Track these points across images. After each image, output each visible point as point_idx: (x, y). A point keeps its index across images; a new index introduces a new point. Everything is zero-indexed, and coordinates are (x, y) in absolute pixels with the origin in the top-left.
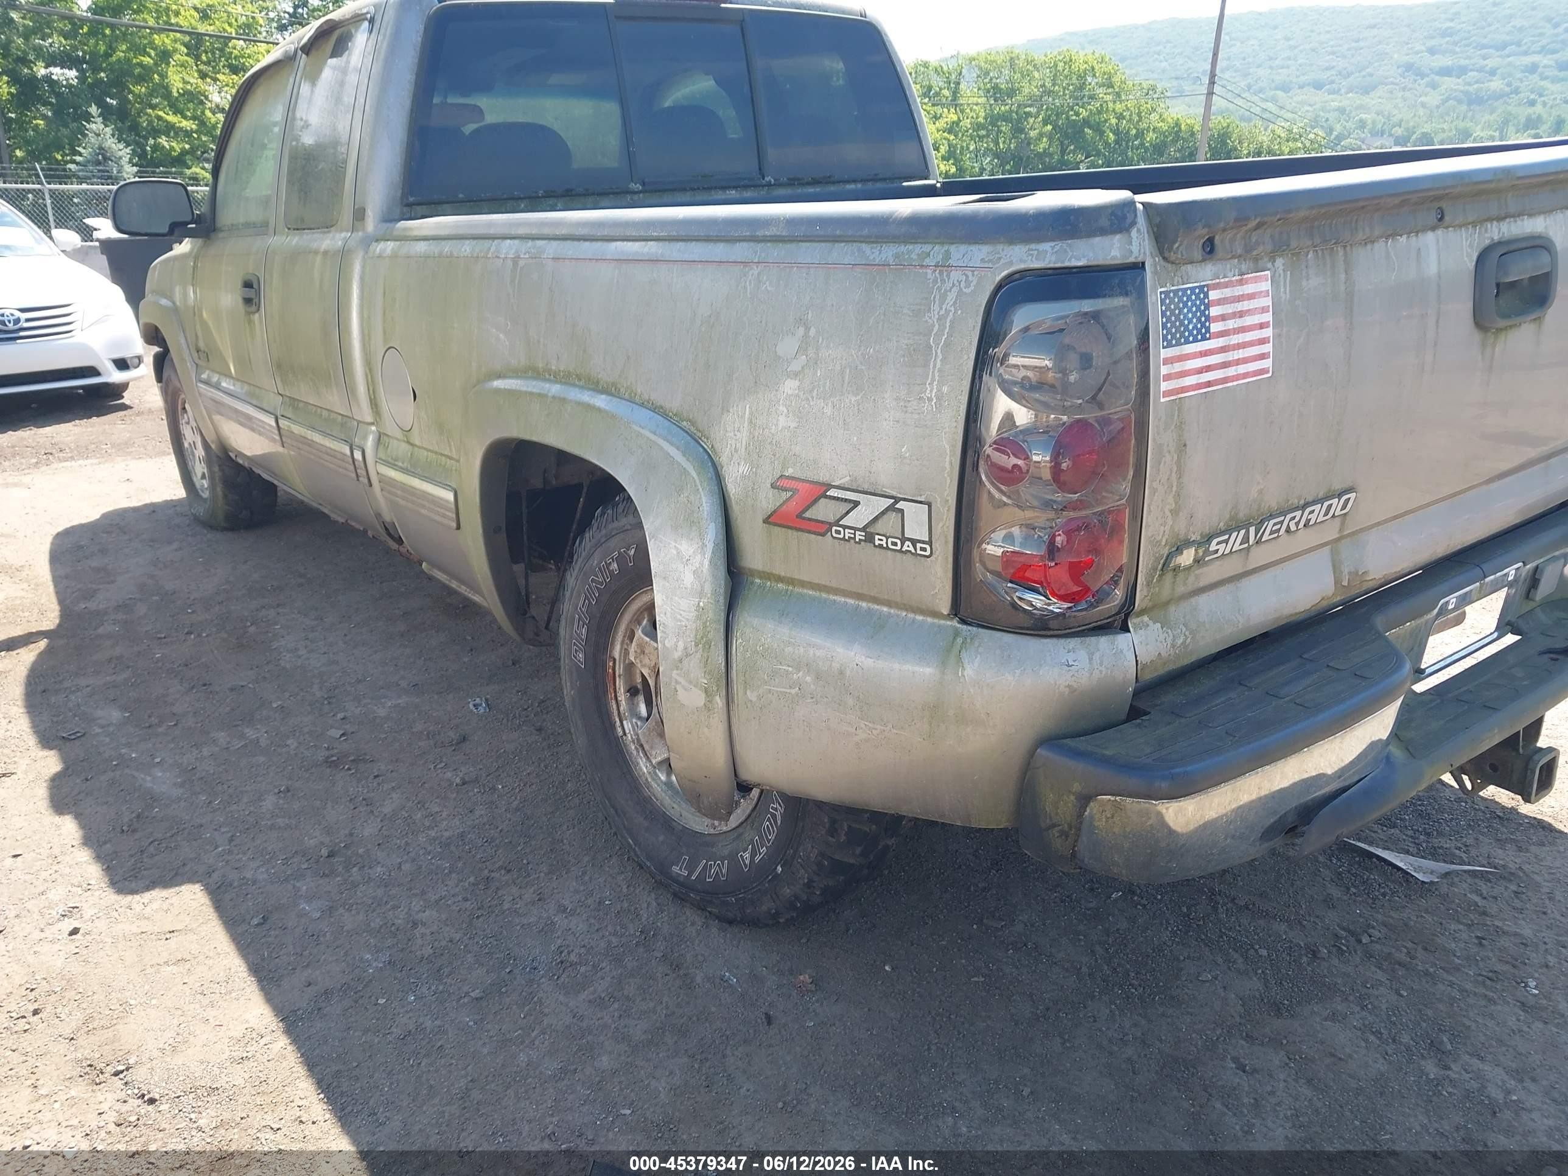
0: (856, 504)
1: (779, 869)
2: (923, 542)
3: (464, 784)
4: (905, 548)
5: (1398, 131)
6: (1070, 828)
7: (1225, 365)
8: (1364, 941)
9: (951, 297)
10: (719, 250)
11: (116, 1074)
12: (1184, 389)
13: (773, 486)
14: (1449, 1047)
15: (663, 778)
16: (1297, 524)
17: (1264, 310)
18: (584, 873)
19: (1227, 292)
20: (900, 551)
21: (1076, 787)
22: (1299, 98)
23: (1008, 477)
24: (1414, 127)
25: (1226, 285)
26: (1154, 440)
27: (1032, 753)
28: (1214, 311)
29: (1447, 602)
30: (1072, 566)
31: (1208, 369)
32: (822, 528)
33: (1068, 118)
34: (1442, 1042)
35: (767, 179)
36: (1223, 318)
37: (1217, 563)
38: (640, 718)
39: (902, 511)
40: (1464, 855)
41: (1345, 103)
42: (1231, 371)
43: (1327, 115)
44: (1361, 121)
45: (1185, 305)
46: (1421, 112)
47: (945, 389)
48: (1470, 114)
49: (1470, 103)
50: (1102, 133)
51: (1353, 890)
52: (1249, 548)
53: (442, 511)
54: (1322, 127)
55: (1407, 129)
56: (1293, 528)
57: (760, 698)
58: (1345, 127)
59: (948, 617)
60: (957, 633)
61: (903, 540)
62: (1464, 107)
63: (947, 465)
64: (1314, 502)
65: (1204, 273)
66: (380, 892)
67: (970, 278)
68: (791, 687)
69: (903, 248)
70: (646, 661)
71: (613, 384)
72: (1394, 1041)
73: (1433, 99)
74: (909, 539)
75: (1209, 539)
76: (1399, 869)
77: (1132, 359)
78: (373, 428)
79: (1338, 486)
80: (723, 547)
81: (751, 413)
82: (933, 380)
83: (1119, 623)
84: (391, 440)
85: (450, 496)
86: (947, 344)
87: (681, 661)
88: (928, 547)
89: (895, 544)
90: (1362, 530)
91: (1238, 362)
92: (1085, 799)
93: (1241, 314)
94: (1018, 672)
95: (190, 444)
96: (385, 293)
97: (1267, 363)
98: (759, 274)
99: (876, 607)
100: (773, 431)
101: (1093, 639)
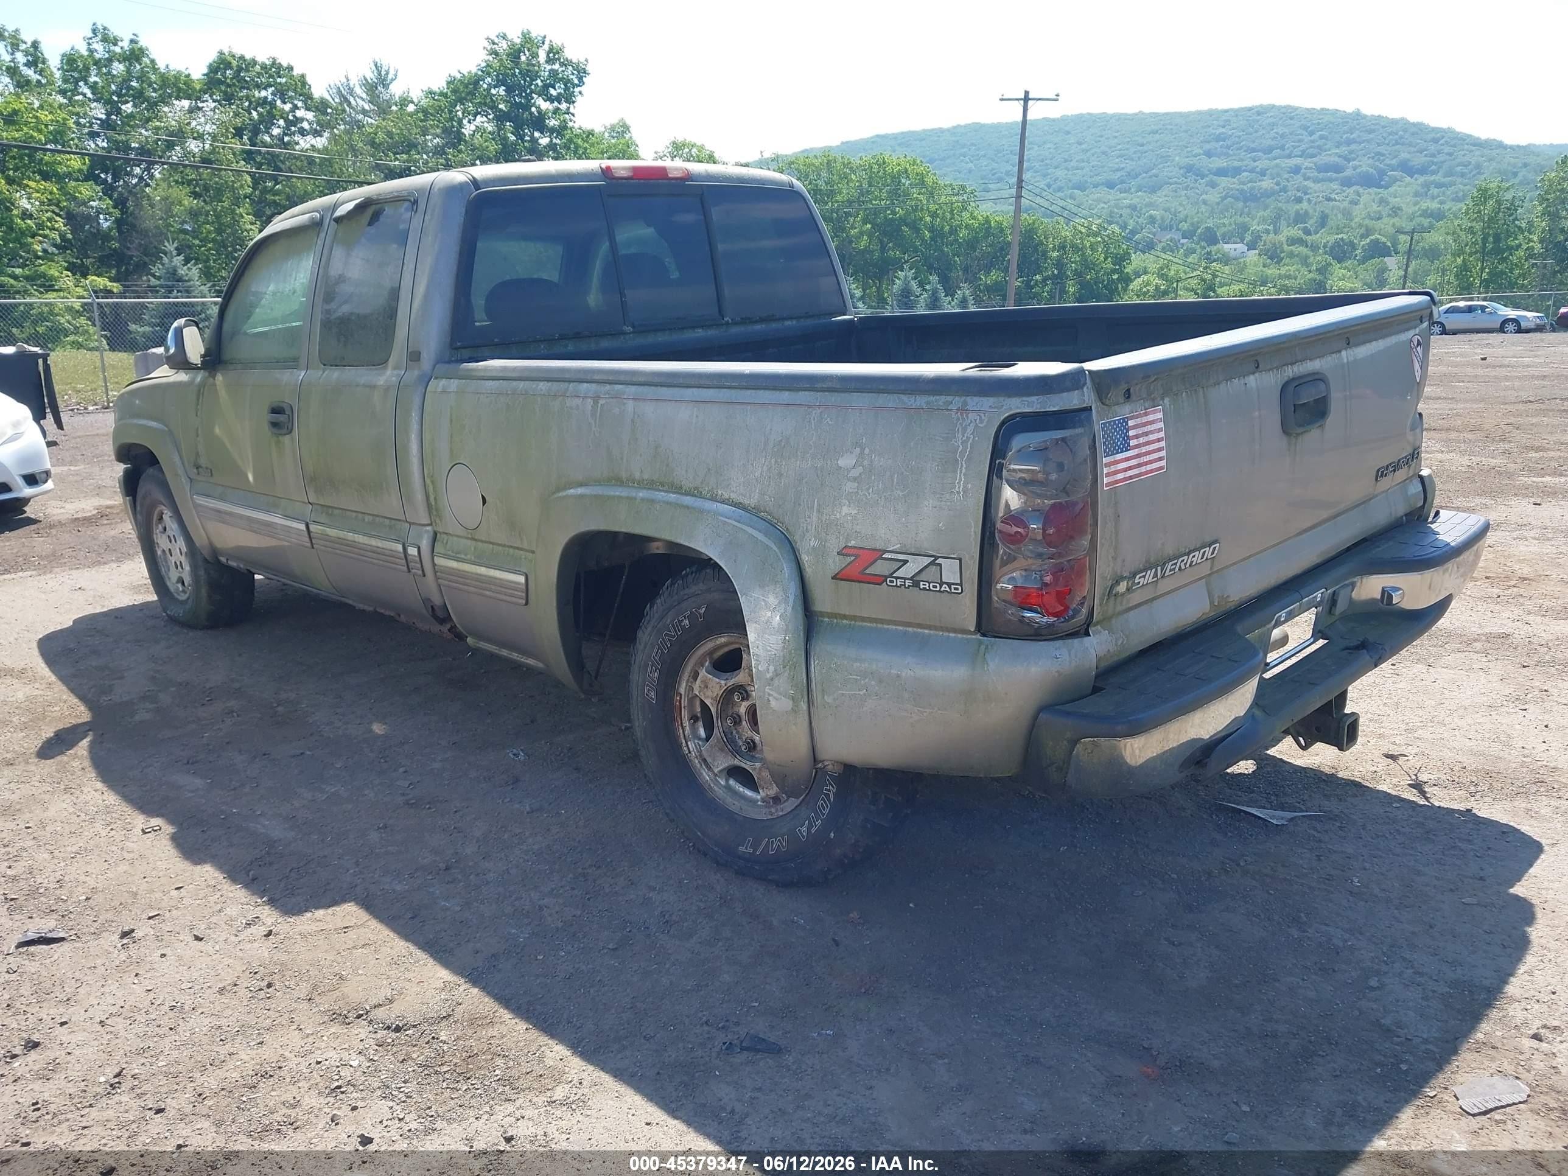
0: (906, 562)
1: (832, 835)
2: (956, 584)
3: (533, 812)
4: (943, 589)
5: (1184, 226)
6: (1064, 763)
7: (1139, 466)
8: (1242, 864)
9: (970, 430)
10: (785, 396)
11: (360, 1016)
12: (1117, 482)
13: (838, 554)
14: (1305, 919)
15: (723, 783)
16: (1185, 564)
17: (1160, 430)
18: (658, 864)
19: (1139, 421)
20: (939, 591)
21: (1068, 735)
22: (1096, 196)
23: (1015, 540)
24: (1198, 223)
25: (1138, 417)
26: (1102, 513)
27: (1035, 717)
28: (1131, 433)
29: (1280, 616)
30: (1058, 593)
31: (1130, 468)
32: (879, 580)
33: (885, 217)
34: (1300, 917)
35: (726, 319)
36: (1137, 437)
37: (1139, 591)
38: (700, 739)
39: (940, 565)
40: (1302, 807)
41: (1135, 201)
42: (1143, 469)
43: (1120, 212)
44: (1151, 216)
45: (1115, 431)
46: (1203, 208)
47: (969, 486)
48: (1246, 210)
49: (1246, 200)
50: (917, 230)
51: (1230, 834)
52: (1156, 581)
53: (511, 591)
54: (1117, 223)
55: (1192, 224)
56: (1183, 567)
57: (834, 700)
58: (1137, 222)
59: (974, 633)
60: (980, 643)
61: (941, 584)
62: (1241, 204)
63: (972, 533)
64: (1194, 550)
65: (1125, 410)
66: (501, 889)
67: (983, 417)
68: (859, 690)
69: (932, 398)
70: (709, 693)
71: (696, 488)
72: (1269, 919)
73: (1213, 197)
74: (946, 583)
75: (1134, 576)
76: (1260, 818)
77: (1087, 463)
78: (429, 528)
79: (1208, 539)
80: (800, 597)
81: (819, 505)
82: (960, 480)
83: (1084, 631)
84: (451, 538)
85: (521, 579)
86: (969, 459)
87: (772, 679)
88: (960, 587)
89: (935, 587)
90: (1227, 567)
91: (1147, 463)
92: (1075, 742)
93: (1147, 434)
94: (1025, 664)
95: (164, 551)
96: (451, 421)
97: (1163, 463)
98: (821, 413)
99: (919, 630)
100: (838, 516)
101: (1070, 641)
